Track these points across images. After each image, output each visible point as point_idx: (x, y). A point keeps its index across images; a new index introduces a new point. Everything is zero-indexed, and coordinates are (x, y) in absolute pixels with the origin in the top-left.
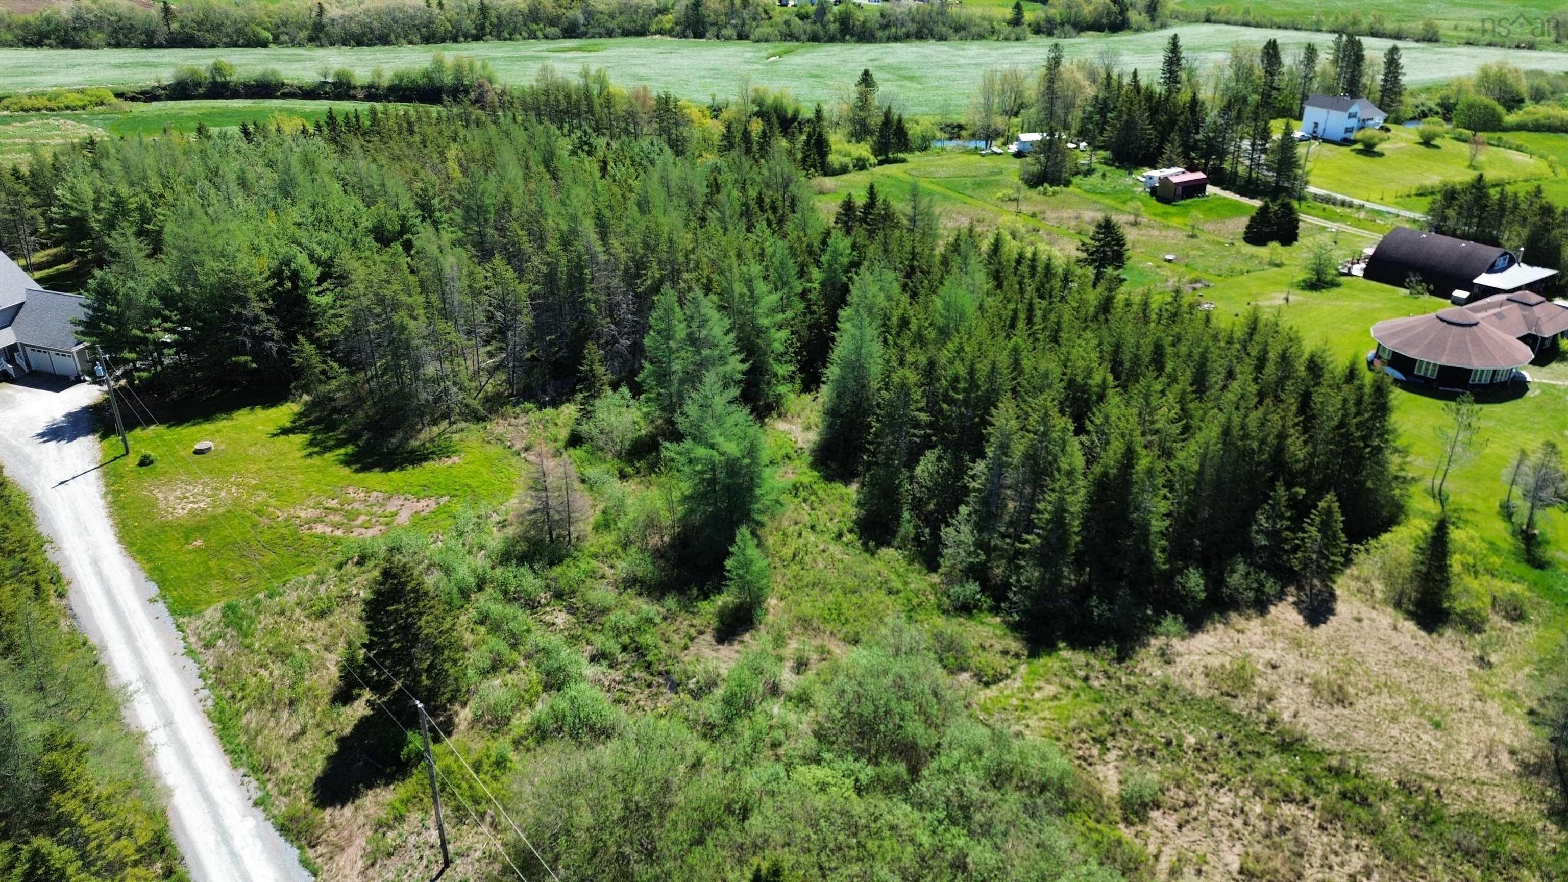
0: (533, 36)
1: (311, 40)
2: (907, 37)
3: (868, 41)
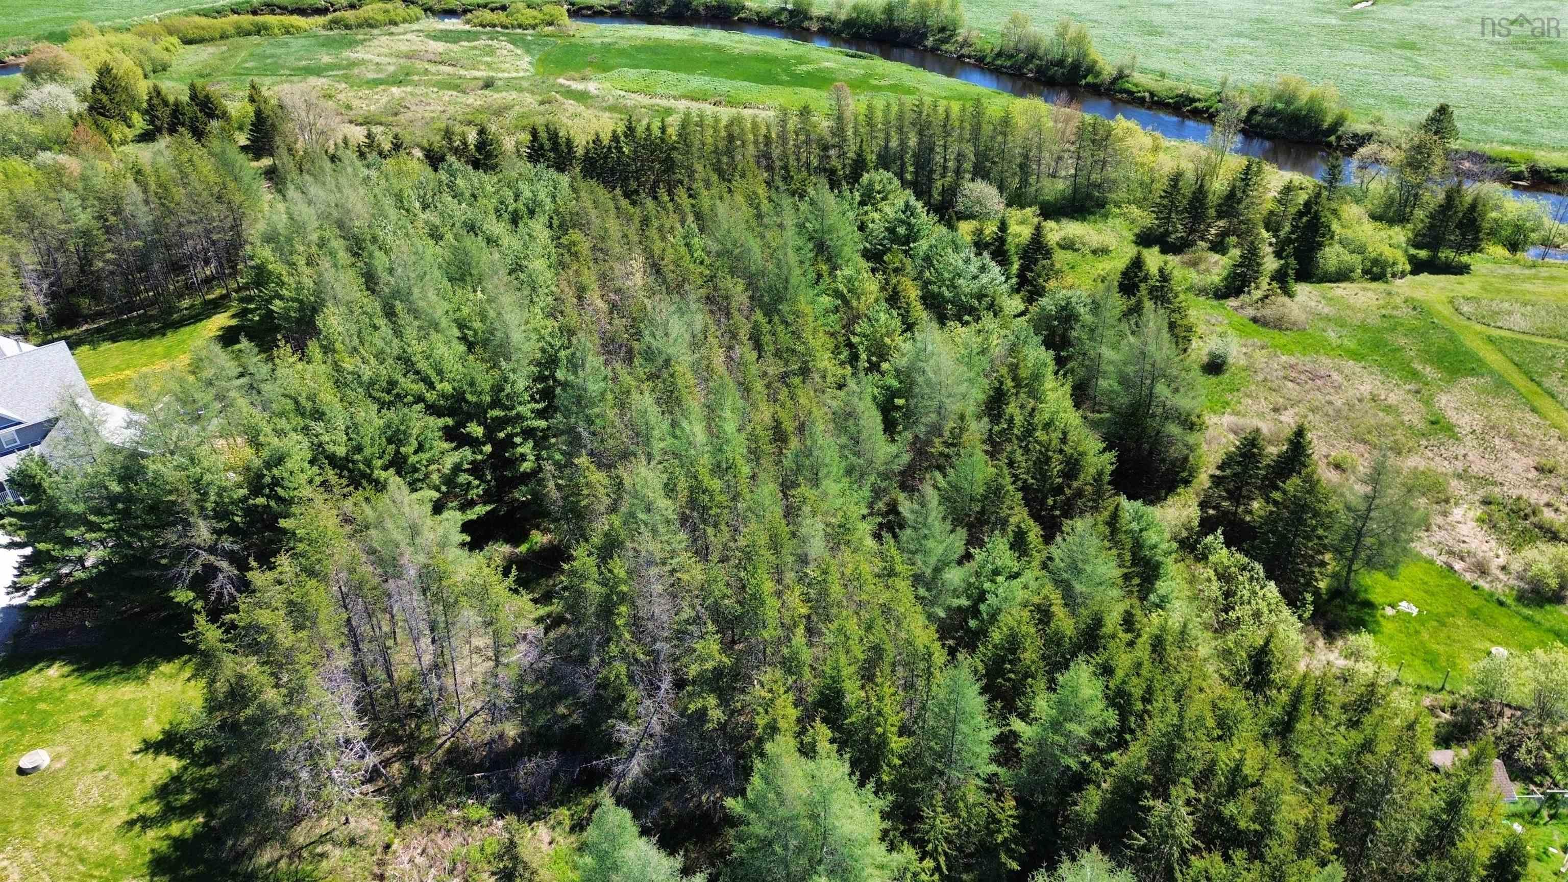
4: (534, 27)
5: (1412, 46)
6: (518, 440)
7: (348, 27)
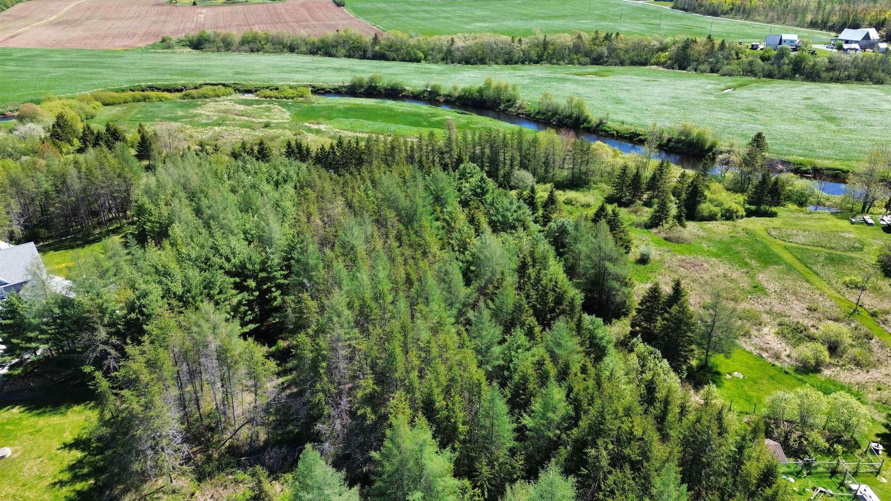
0: (571, 62)
3: (813, 80)
4: (292, 98)
5: (753, 110)
6: (274, 289)
7: (193, 98)
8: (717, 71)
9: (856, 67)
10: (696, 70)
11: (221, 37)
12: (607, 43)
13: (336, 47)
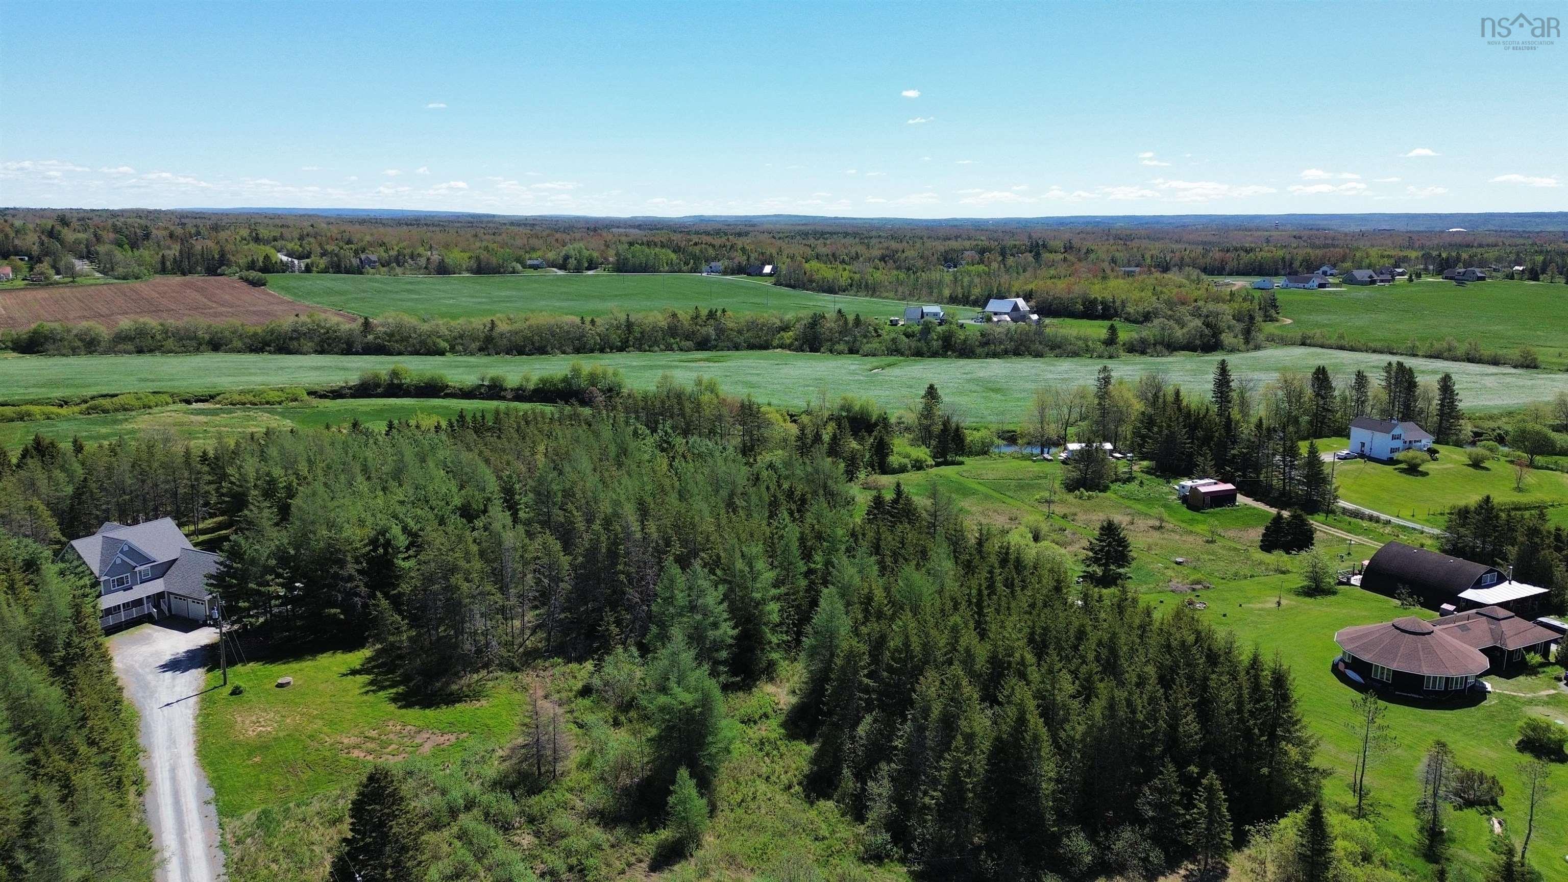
0: (669, 348)
1: (481, 349)
2: (1004, 354)
3: (968, 356)
4: (280, 403)
5: (911, 387)
8: (857, 352)
9: (1011, 340)
10: (831, 351)
11: (75, 332)
12: (712, 322)
13: (298, 339)
